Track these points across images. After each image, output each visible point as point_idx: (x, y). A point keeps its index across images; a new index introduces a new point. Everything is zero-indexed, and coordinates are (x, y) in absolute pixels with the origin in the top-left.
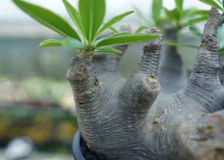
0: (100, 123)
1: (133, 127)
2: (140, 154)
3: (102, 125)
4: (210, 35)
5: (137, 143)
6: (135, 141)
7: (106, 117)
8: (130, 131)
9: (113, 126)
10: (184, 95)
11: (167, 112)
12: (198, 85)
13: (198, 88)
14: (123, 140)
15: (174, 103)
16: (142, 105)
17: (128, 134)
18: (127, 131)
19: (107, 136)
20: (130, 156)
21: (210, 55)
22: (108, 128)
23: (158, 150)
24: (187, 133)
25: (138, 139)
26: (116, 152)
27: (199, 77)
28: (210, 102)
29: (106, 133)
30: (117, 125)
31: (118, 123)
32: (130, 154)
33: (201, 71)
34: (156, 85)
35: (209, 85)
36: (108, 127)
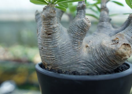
0: (60, 47)
1: (78, 48)
2: (82, 65)
6: (79, 57)
7: (63, 43)
8: (76, 51)
9: (67, 49)
11: (92, 41)
12: (104, 27)
14: (72, 57)
17: (75, 53)
18: (74, 51)
19: (64, 55)
20: (76, 67)
24: (107, 43)
29: (63, 53)
30: (69, 48)
31: (70, 46)
32: (77, 66)
33: (103, 21)
36: (64, 49)
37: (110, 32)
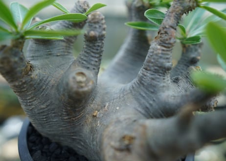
0: (36, 111)
1: (70, 118)
2: (79, 143)
3: (38, 113)
4: (167, 27)
5: (75, 132)
6: (73, 131)
7: (42, 107)
8: (66, 122)
9: (49, 115)
10: (129, 91)
11: (108, 108)
12: (143, 84)
13: (142, 88)
15: (117, 98)
17: (65, 124)
18: (63, 122)
21: (160, 52)
22: (44, 117)
23: (91, 143)
25: (76, 130)
27: (145, 76)
28: (151, 105)
29: (44, 121)
30: (53, 115)
31: (55, 113)
32: (70, 141)
33: (148, 68)
35: (154, 86)
36: (44, 115)
37: (151, 102)
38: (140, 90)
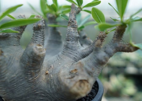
1: (33, 79)
2: (40, 96)
3: (10, 82)
4: (72, 19)
5: (37, 89)
7: (13, 76)
8: (31, 82)
9: (18, 81)
10: (62, 55)
11: (53, 66)
12: (69, 48)
13: (69, 50)
14: (27, 89)
15: (57, 60)
16: (35, 64)
17: (29, 85)
18: (29, 83)
19: (15, 89)
21: (73, 30)
22: (15, 83)
23: (50, 90)
24: (64, 76)
25: (37, 86)
26: (24, 98)
27: (69, 43)
28: (76, 56)
29: (15, 87)
30: (21, 80)
31: (22, 78)
32: (34, 97)
33: (69, 39)
34: (42, 50)
35: (75, 47)
36: (15, 82)
37: (76, 55)
38: (68, 51)
